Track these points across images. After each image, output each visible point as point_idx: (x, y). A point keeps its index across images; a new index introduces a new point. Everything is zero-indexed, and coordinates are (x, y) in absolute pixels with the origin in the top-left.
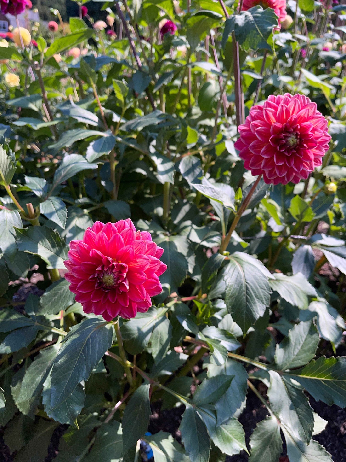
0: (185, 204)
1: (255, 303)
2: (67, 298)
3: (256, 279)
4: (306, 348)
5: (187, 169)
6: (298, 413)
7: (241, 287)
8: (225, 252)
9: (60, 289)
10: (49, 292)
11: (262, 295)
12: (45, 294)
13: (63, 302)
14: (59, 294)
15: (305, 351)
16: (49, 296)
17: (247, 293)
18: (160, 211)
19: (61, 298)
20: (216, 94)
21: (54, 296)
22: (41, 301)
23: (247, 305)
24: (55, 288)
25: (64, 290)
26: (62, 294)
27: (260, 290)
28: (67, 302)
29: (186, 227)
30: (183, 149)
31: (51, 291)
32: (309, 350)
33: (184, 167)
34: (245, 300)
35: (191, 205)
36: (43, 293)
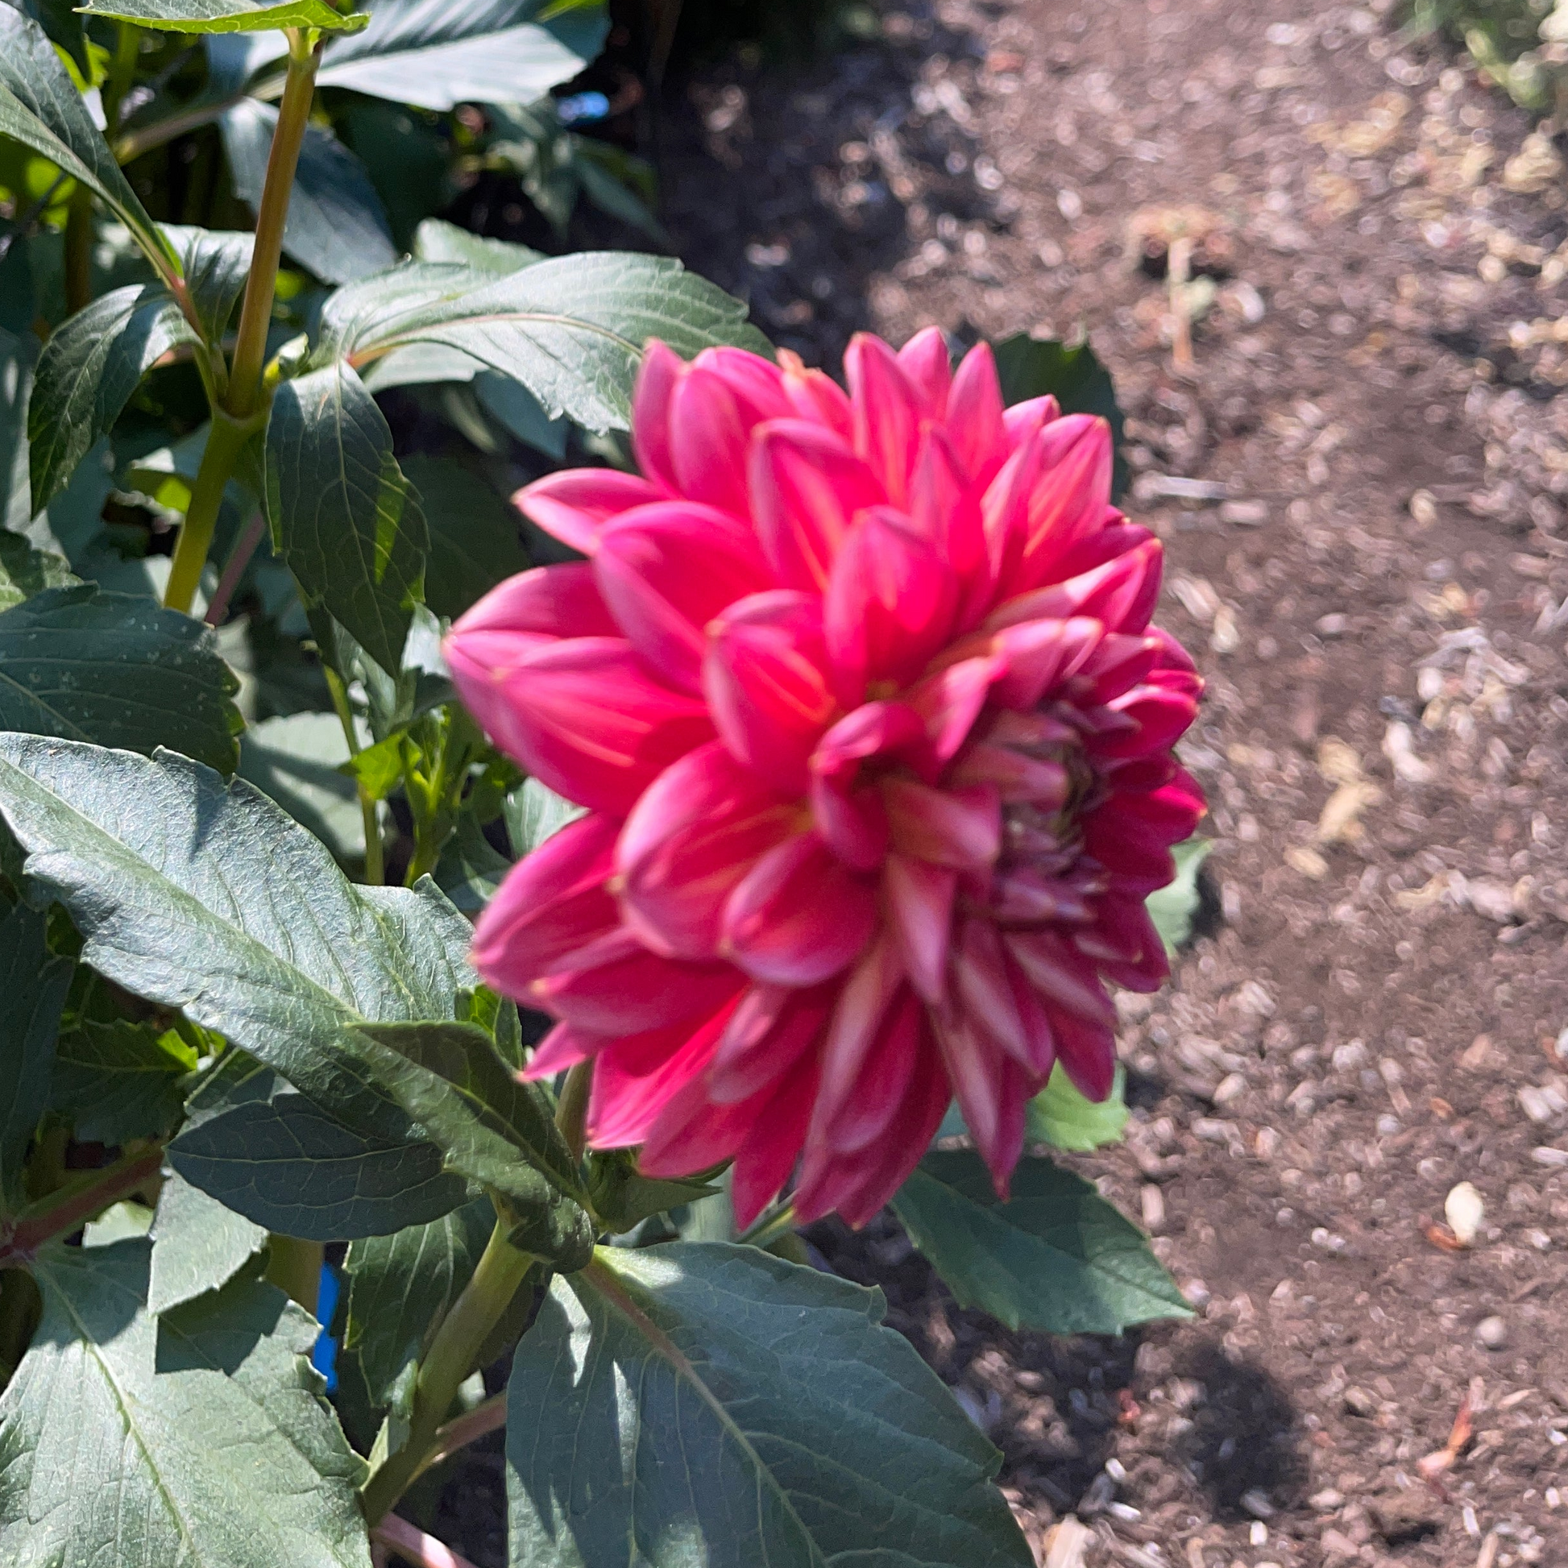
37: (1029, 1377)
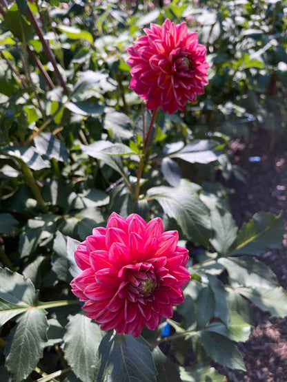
0: (51, 183)
1: (200, 218)
2: (35, 343)
3: (188, 199)
4: (228, 227)
5: (46, 149)
6: (256, 273)
7: (184, 214)
8: (141, 196)
9: (20, 340)
10: (10, 354)
11: (200, 208)
12: (7, 358)
13: (33, 350)
14: (22, 347)
15: (229, 230)
16: (13, 357)
17: (191, 215)
18: (32, 202)
19: (27, 349)
20: (6, 72)
21: (19, 353)
22: (9, 369)
23: (196, 224)
24: (13, 344)
25: (25, 339)
26: (25, 345)
27: (196, 206)
28: (38, 347)
29: (74, 201)
30: (27, 133)
31: (11, 350)
32: (230, 227)
33: (42, 147)
34: (193, 222)
35: (56, 180)
36: (4, 359)
37: (271, 374)
